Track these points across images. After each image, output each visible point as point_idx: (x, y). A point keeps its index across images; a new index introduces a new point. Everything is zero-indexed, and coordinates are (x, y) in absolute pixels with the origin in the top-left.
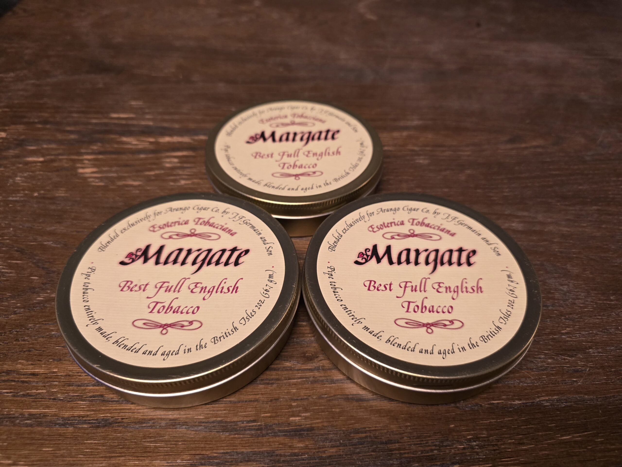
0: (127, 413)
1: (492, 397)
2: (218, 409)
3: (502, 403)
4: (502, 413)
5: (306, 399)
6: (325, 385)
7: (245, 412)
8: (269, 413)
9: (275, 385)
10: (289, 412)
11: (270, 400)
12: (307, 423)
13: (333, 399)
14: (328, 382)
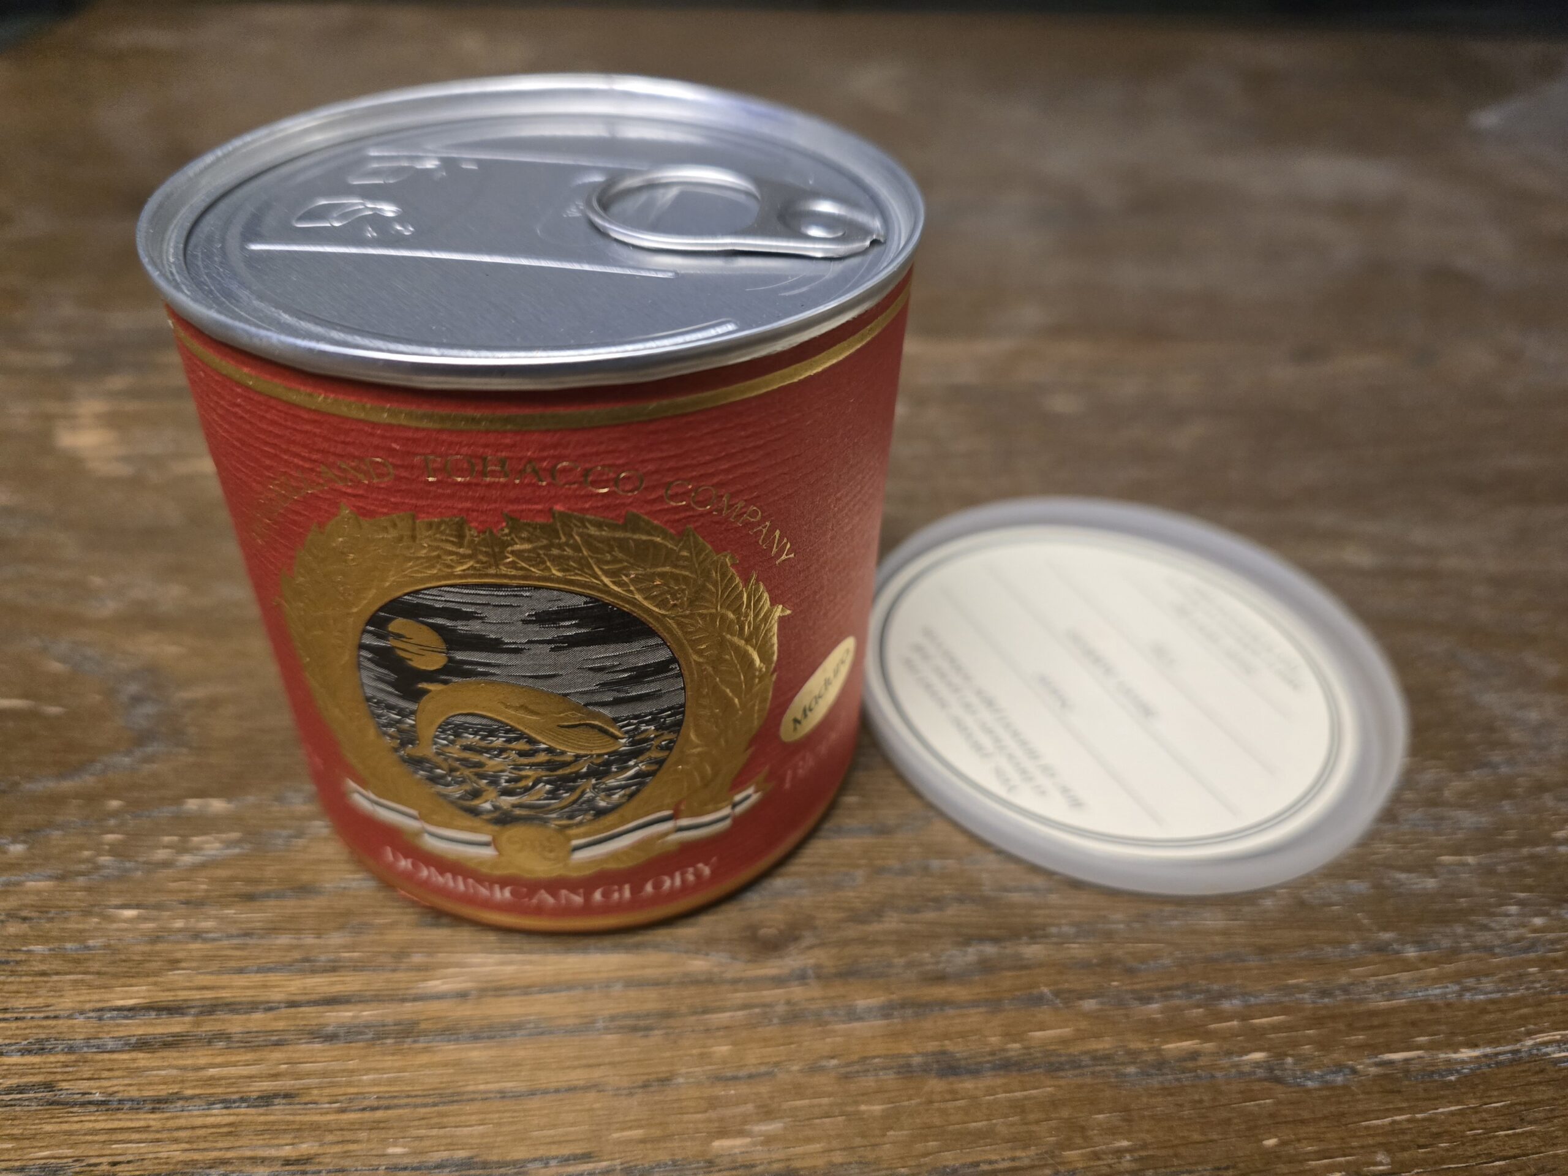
0: (130, 1142)
1: (1381, 1040)
2: (458, 1119)
3: (1419, 1057)
4: (1425, 1090)
5: (767, 1074)
6: (829, 1027)
7: (554, 1126)
8: (640, 1127)
9: (656, 1032)
10: (710, 1121)
11: (640, 1083)
12: (775, 1156)
13: (858, 1072)
14: (835, 1015)
